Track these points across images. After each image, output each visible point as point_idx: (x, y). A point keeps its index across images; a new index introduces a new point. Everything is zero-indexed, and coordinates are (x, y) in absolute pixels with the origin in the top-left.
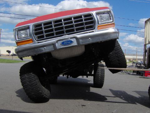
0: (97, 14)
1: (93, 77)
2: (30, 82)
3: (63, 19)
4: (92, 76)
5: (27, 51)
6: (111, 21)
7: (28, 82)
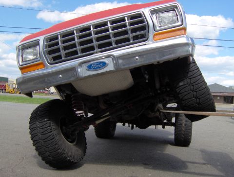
0: (153, 12)
1: (173, 128)
2: (43, 134)
3: (93, 25)
4: (171, 126)
5: (32, 83)
6: (179, 23)
7: (39, 134)
